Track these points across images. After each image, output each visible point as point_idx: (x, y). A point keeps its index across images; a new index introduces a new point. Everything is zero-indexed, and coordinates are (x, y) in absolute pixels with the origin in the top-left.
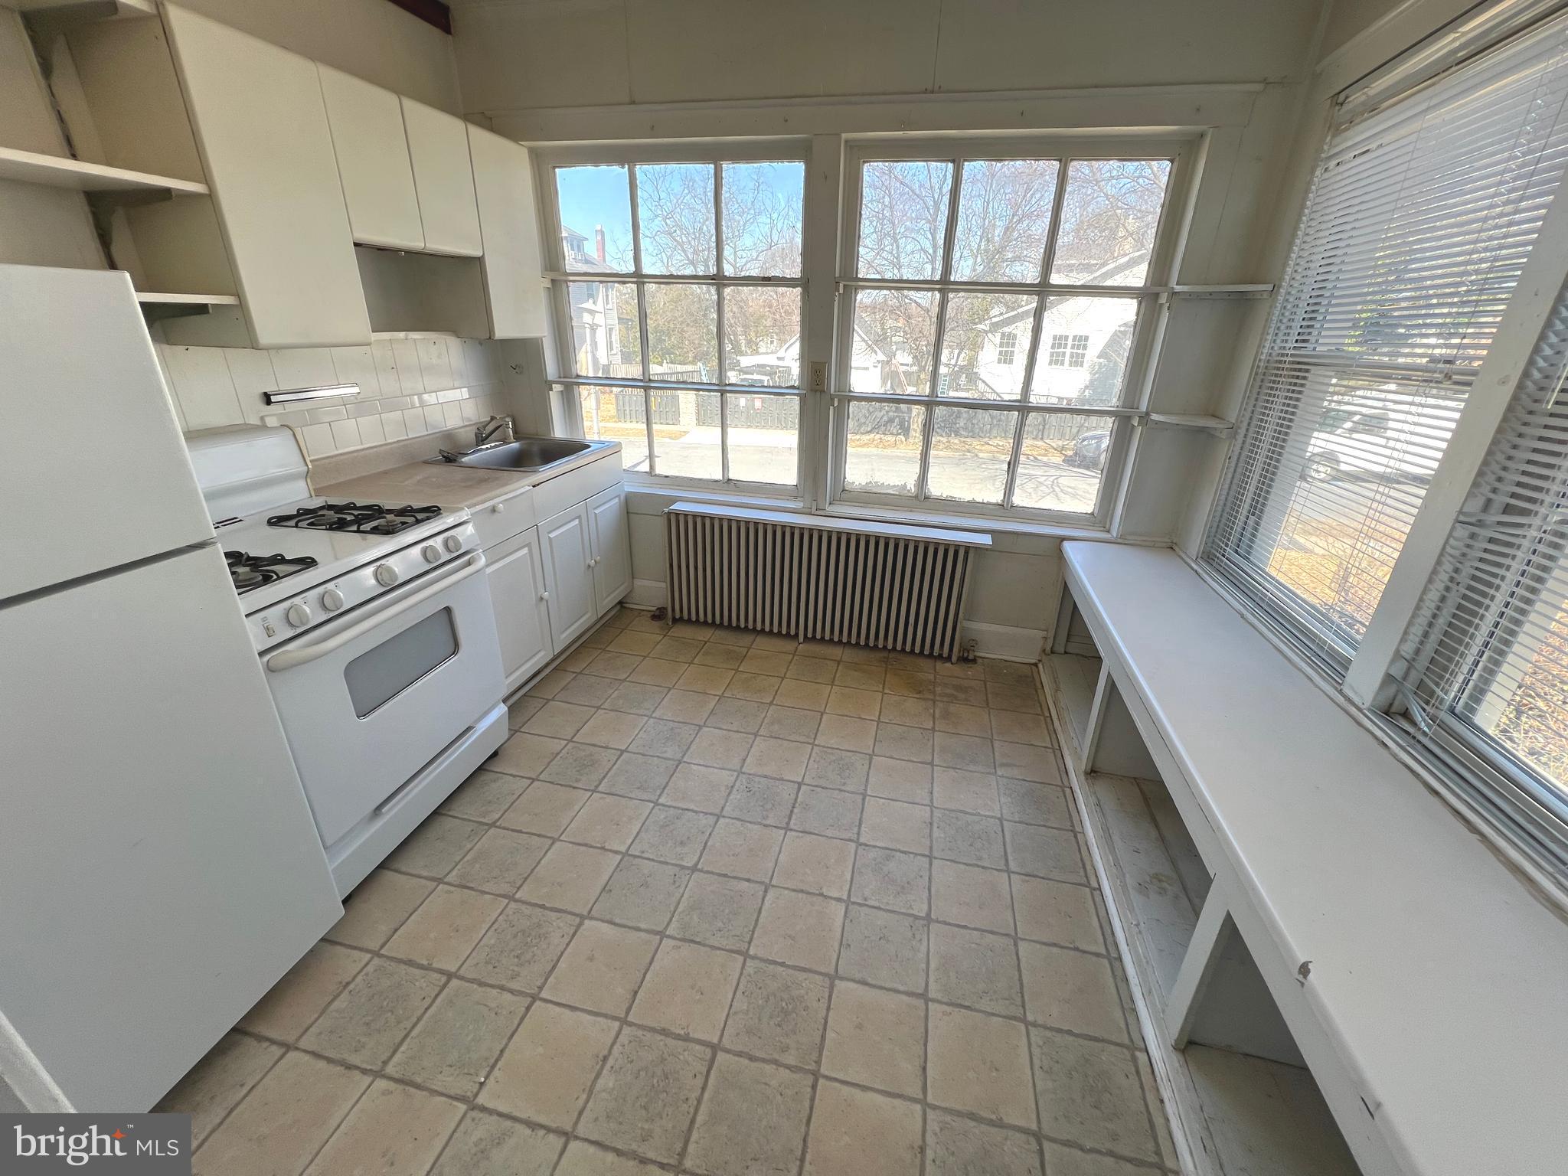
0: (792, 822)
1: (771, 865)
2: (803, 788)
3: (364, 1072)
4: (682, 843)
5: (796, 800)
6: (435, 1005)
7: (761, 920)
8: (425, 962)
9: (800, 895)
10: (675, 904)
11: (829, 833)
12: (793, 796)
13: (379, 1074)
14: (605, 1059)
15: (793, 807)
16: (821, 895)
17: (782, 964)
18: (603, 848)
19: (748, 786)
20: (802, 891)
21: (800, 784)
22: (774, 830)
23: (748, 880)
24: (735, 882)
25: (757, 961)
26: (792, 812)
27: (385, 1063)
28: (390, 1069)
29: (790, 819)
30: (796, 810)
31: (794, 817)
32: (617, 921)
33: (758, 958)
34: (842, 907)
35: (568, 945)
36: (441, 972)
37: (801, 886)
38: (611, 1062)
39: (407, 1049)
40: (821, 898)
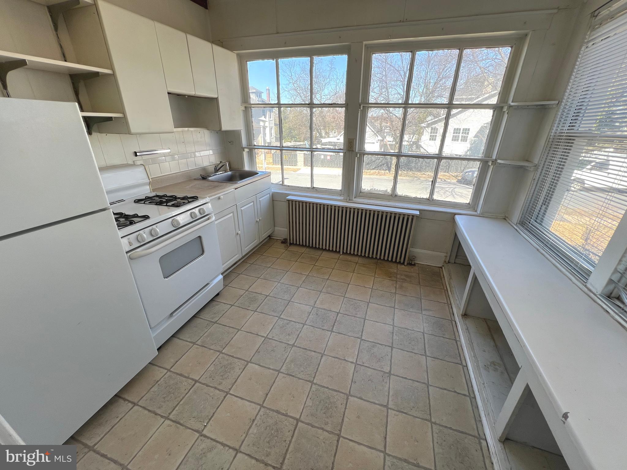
0: (334, 328)
1: (325, 346)
2: (339, 315)
3: (162, 417)
4: (289, 335)
5: (336, 319)
6: (189, 392)
7: (319, 369)
8: (187, 375)
9: (336, 359)
10: (285, 359)
11: (350, 334)
12: (335, 318)
13: (167, 418)
14: (254, 420)
15: (335, 323)
16: (345, 360)
17: (327, 388)
18: (257, 334)
19: (317, 312)
20: (337, 358)
21: (338, 313)
22: (327, 331)
23: (315, 352)
24: (309, 352)
25: (317, 386)
26: (334, 324)
27: (170, 414)
28: (171, 417)
29: (333, 327)
30: (336, 324)
31: (335, 327)
32: (261, 364)
33: (317, 384)
34: (353, 366)
35: (241, 373)
36: (193, 379)
37: (337, 356)
38: (256, 422)
39: (178, 409)
40: (344, 361)
